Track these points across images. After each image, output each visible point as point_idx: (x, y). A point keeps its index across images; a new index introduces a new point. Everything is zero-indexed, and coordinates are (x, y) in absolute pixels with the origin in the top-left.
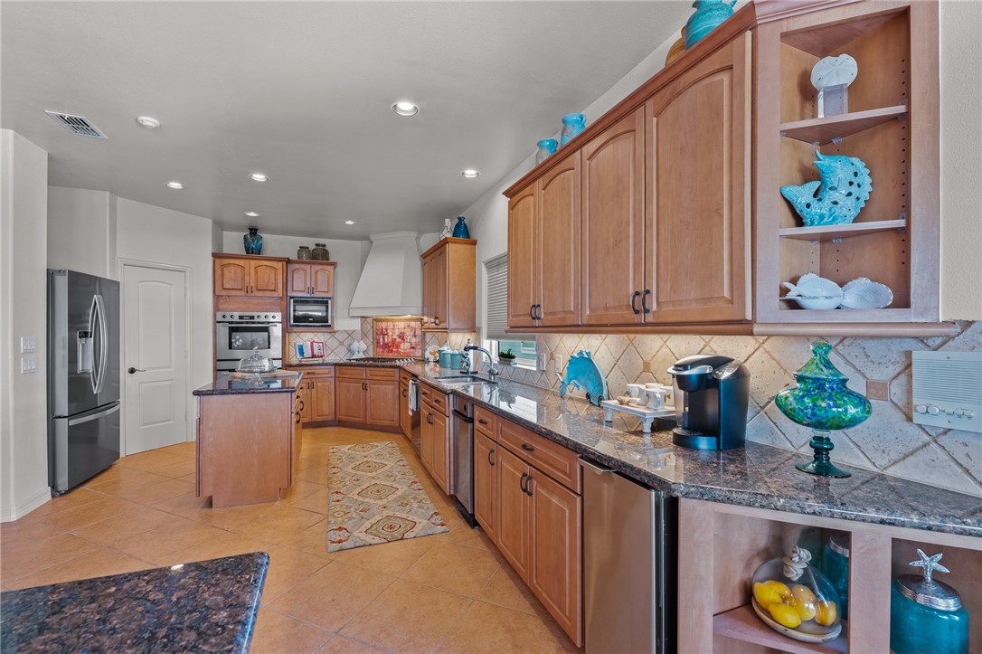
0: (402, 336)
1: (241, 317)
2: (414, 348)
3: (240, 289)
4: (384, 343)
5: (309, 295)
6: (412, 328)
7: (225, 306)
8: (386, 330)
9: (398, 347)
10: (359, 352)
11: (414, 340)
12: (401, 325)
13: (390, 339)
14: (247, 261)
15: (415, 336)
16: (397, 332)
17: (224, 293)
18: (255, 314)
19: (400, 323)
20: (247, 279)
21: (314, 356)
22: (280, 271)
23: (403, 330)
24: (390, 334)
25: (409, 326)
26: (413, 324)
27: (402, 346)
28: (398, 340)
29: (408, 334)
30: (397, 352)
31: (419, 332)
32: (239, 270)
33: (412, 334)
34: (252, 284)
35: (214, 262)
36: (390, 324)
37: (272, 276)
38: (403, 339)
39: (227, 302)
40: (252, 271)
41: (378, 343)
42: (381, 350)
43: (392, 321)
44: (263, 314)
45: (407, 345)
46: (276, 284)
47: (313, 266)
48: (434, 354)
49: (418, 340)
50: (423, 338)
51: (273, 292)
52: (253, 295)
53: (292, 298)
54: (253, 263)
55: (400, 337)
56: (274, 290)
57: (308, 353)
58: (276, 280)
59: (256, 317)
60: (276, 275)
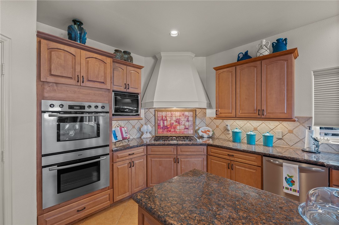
0: (178, 121)
1: (71, 107)
2: (187, 129)
3: (71, 78)
4: (164, 126)
5: (125, 90)
6: (186, 116)
7: (52, 94)
8: (166, 117)
9: (175, 128)
10: (147, 133)
11: (187, 124)
12: (178, 114)
13: (169, 123)
14: (78, 50)
15: (188, 121)
16: (174, 119)
17: (51, 79)
18: (86, 104)
19: (176, 113)
20: (78, 68)
21: (124, 139)
22: (108, 65)
23: (179, 117)
24: (169, 120)
25: (183, 115)
26: (187, 113)
27: (178, 127)
28: (175, 124)
29: (183, 119)
30: (175, 131)
31: (191, 119)
32: (69, 57)
33: (186, 119)
34: (83, 74)
35: (39, 43)
36: (169, 114)
37: (102, 69)
38: (179, 123)
39: (55, 90)
40: (83, 62)
41: (159, 125)
42: (161, 130)
43: (171, 111)
44: (93, 105)
45: (182, 127)
46: (105, 77)
47: (128, 67)
48: (205, 132)
49: (190, 123)
50: (194, 123)
51: (103, 85)
52: (84, 85)
53: (113, 91)
54: (84, 53)
55: (176, 122)
56: (103, 83)
57: (120, 138)
58: (105, 73)
59: (86, 108)
60: (105, 68)
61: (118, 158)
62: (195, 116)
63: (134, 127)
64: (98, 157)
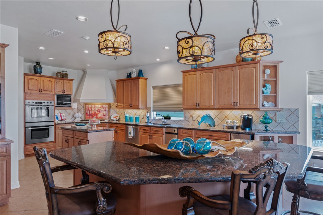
0: (99, 111)
1: (36, 103)
2: (105, 115)
3: (36, 90)
4: (90, 114)
5: (63, 93)
6: (104, 107)
7: (29, 98)
8: (91, 108)
9: (97, 115)
10: (78, 118)
11: (105, 112)
12: (99, 106)
13: (93, 112)
14: (40, 78)
15: (105, 110)
16: (96, 109)
17: (29, 92)
18: (43, 101)
19: (98, 105)
20: (39, 86)
21: (62, 120)
23: (99, 108)
24: (93, 110)
25: (102, 107)
26: (104, 106)
27: (99, 115)
28: (97, 112)
29: (102, 110)
30: (97, 117)
31: (107, 109)
32: (36, 81)
33: (104, 110)
34: (42, 88)
35: (24, 77)
36: (93, 106)
37: (50, 85)
38: (100, 112)
39: (30, 96)
40: (42, 82)
41: (87, 113)
42: (88, 116)
43: (94, 104)
44: (46, 102)
45: (101, 114)
46: (52, 88)
47: (64, 81)
48: (115, 117)
49: (106, 112)
50: (109, 112)
51: (51, 92)
52: (42, 93)
53: (56, 94)
54: (42, 78)
55: (98, 111)
56: (51, 91)
57: (60, 119)
58: (52, 86)
59: (43, 103)
60: (52, 84)
61: (58, 128)
62: (110, 107)
63: (69, 114)
64: (49, 126)
